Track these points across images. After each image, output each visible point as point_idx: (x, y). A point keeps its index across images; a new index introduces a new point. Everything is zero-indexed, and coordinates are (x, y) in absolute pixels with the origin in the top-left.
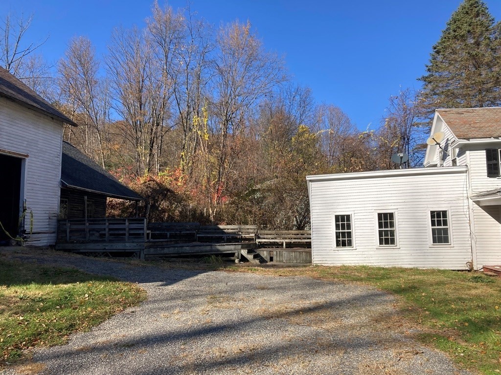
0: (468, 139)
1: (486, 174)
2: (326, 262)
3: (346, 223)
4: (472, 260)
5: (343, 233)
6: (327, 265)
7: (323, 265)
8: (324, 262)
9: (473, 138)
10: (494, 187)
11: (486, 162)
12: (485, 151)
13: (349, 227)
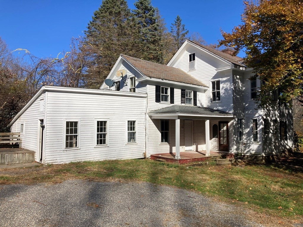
0: (151, 77)
1: (155, 100)
2: (56, 161)
3: (74, 128)
4: (145, 152)
5: (71, 137)
6: (57, 163)
7: (54, 163)
8: (54, 161)
9: (153, 77)
10: (158, 108)
11: (155, 93)
12: (155, 86)
13: (76, 131)
